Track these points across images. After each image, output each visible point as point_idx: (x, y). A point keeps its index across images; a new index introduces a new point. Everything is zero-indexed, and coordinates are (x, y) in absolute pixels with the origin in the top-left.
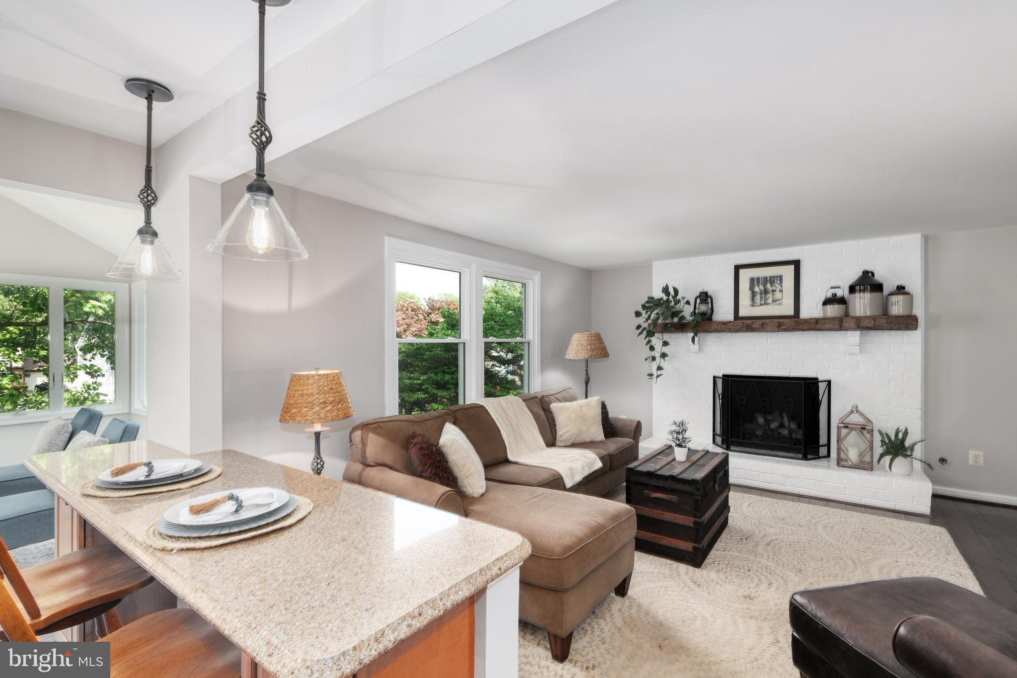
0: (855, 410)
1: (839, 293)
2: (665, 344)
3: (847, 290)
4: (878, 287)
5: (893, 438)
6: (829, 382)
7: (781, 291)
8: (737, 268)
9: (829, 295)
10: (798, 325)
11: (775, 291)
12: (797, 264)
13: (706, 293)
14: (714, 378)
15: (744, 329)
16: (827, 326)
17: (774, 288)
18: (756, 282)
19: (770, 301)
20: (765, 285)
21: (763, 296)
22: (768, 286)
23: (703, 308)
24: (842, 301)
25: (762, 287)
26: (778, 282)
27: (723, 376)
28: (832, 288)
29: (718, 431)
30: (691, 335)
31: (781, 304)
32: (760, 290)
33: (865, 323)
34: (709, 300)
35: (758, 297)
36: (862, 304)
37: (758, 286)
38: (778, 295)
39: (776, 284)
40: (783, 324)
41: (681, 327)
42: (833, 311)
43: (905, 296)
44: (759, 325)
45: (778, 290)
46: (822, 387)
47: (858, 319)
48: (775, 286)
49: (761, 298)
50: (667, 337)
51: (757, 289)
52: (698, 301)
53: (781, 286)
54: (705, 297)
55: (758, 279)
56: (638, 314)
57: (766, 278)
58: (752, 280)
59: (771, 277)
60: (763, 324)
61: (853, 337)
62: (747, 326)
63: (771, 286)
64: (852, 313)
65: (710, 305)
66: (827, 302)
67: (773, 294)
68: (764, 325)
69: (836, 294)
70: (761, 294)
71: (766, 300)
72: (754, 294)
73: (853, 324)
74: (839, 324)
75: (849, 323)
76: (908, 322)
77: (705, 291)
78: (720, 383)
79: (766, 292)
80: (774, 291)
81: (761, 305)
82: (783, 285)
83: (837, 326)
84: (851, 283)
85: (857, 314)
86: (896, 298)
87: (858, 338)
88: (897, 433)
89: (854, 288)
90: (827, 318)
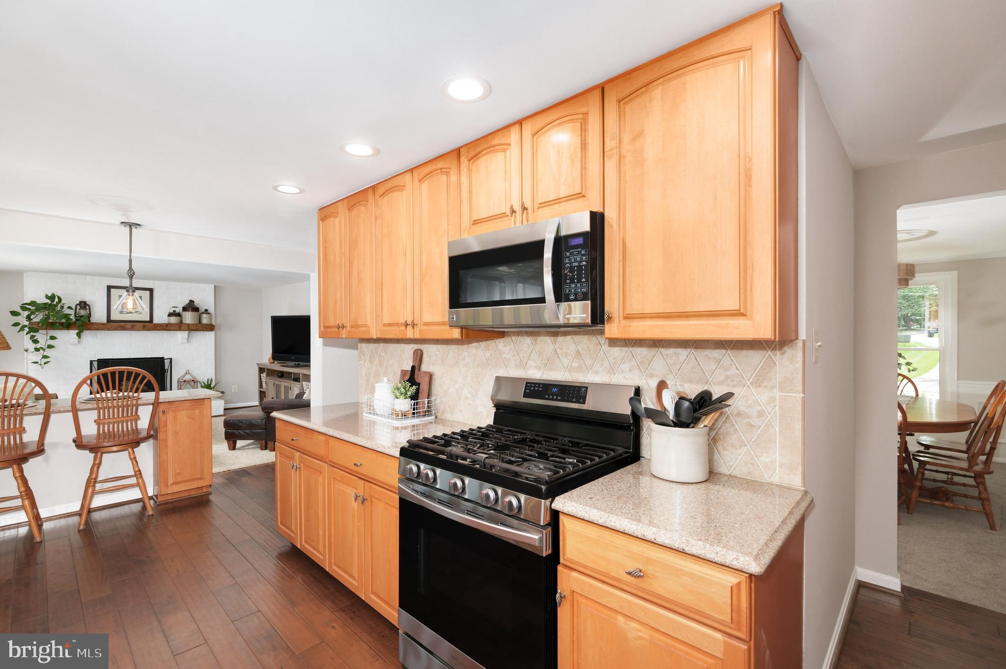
0: (188, 373)
1: (177, 312)
2: (52, 338)
3: (181, 310)
4: (196, 309)
5: (206, 384)
6: (171, 359)
8: (109, 288)
9: (172, 312)
10: (156, 327)
12: (151, 291)
13: (85, 303)
14: (91, 361)
15: (119, 329)
16: (173, 328)
23: (83, 312)
24: (179, 315)
27: (99, 359)
28: (174, 307)
30: (76, 332)
31: (140, 314)
33: (192, 327)
34: (87, 307)
36: (189, 318)
40: (147, 326)
41: (68, 326)
42: (174, 320)
43: (207, 315)
44: (130, 326)
46: (167, 363)
47: (189, 325)
52: (78, 307)
54: (83, 305)
56: (15, 314)
58: (120, 296)
60: (133, 326)
61: (184, 334)
64: (184, 321)
65: (88, 310)
66: (170, 315)
69: (175, 311)
73: (186, 328)
74: (180, 327)
76: (210, 328)
77: (84, 301)
78: (95, 365)
81: (127, 313)
83: (178, 328)
84: (183, 306)
85: (188, 323)
86: (204, 316)
87: (187, 335)
88: (208, 381)
89: (185, 309)
90: (172, 324)
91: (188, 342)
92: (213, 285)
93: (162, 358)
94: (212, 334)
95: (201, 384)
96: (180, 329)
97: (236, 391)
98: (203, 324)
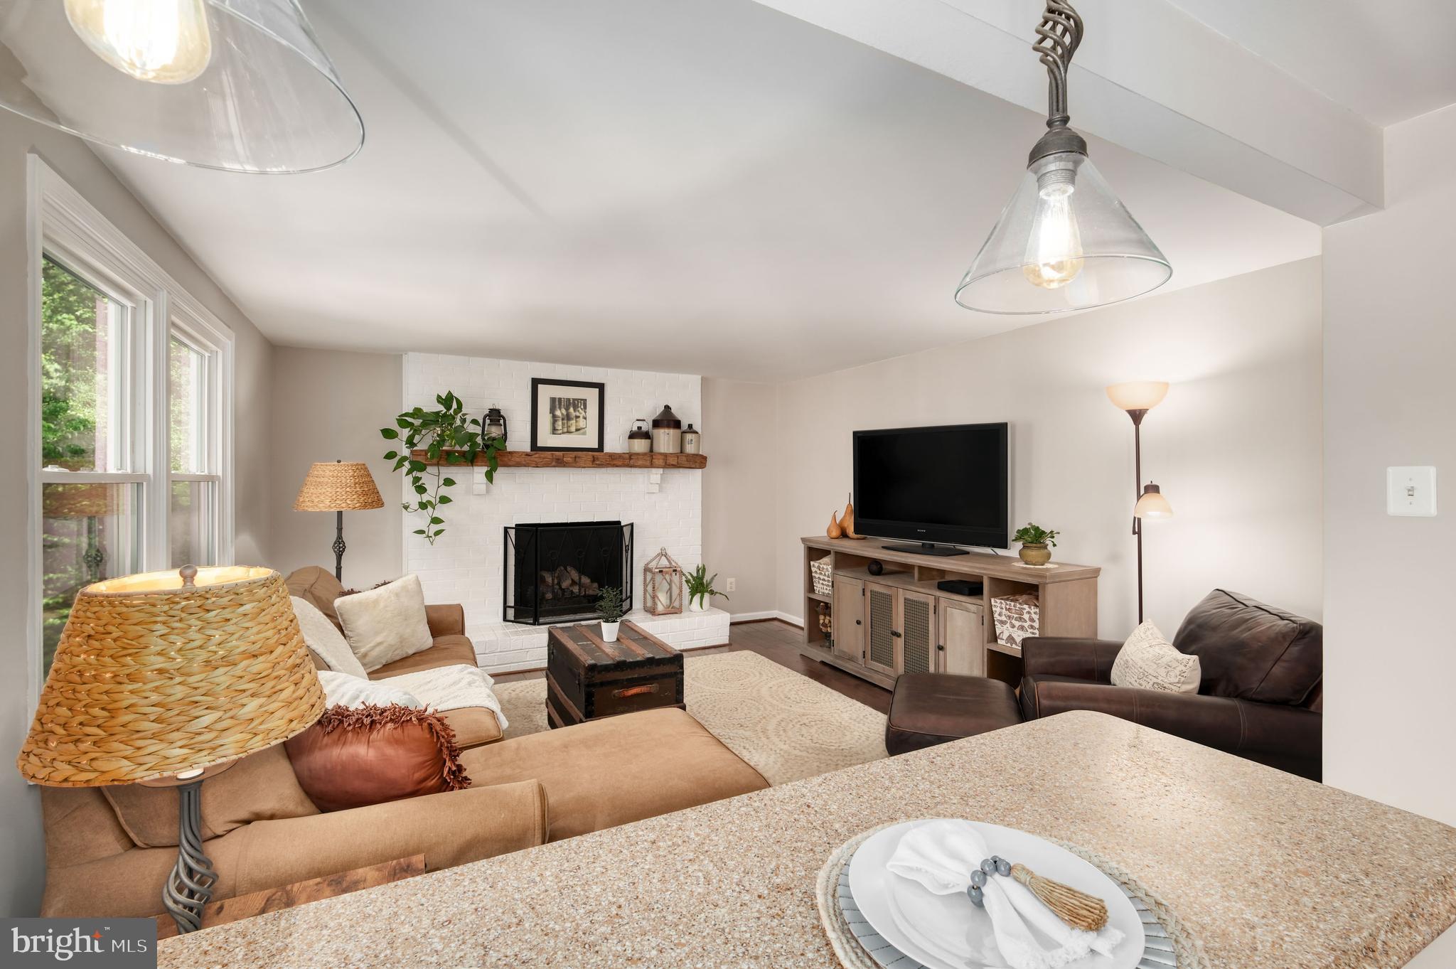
0: (664, 552)
1: (644, 429)
2: (449, 482)
3: (651, 424)
4: (677, 424)
5: (695, 575)
6: (632, 525)
7: (585, 418)
8: (536, 383)
9: (635, 429)
10: (610, 460)
11: (579, 417)
12: (601, 387)
13: (498, 411)
14: (506, 529)
15: (554, 463)
16: (640, 463)
17: (578, 414)
18: (557, 403)
19: (573, 429)
20: (567, 409)
21: (566, 421)
22: (571, 410)
23: (495, 431)
24: (647, 436)
25: (564, 411)
26: (582, 407)
27: (516, 525)
28: (638, 420)
30: (485, 469)
31: (584, 434)
32: (562, 414)
33: (672, 461)
34: (502, 422)
35: (560, 423)
36: (665, 441)
37: (560, 408)
38: (581, 423)
39: (579, 409)
41: (470, 459)
42: (640, 446)
43: (694, 435)
44: (571, 458)
45: (581, 416)
46: (626, 532)
47: (665, 455)
48: (579, 411)
49: (563, 424)
50: (448, 472)
51: (558, 413)
52: (488, 421)
53: (585, 412)
54: (495, 416)
55: (560, 399)
56: (388, 434)
57: (569, 400)
58: (553, 400)
59: (574, 400)
60: (575, 457)
61: (656, 474)
62: (558, 459)
63: (575, 411)
64: (656, 449)
65: (503, 427)
66: (633, 436)
67: (576, 421)
68: (577, 459)
69: (641, 427)
70: (563, 419)
71: (568, 427)
72: (555, 418)
73: (661, 462)
74: (651, 460)
75: (659, 459)
76: (699, 461)
77: (497, 408)
79: (568, 417)
80: (577, 417)
81: (563, 433)
82: (587, 410)
83: (648, 463)
84: (653, 418)
85: (662, 451)
86: (689, 437)
87: (659, 476)
88: (698, 571)
89: (656, 424)
90: (638, 454)
91: (660, 491)
92: (700, 377)
93: (619, 523)
94: (698, 472)
95: (686, 577)
96: (652, 466)
97: (734, 590)
98: (688, 455)
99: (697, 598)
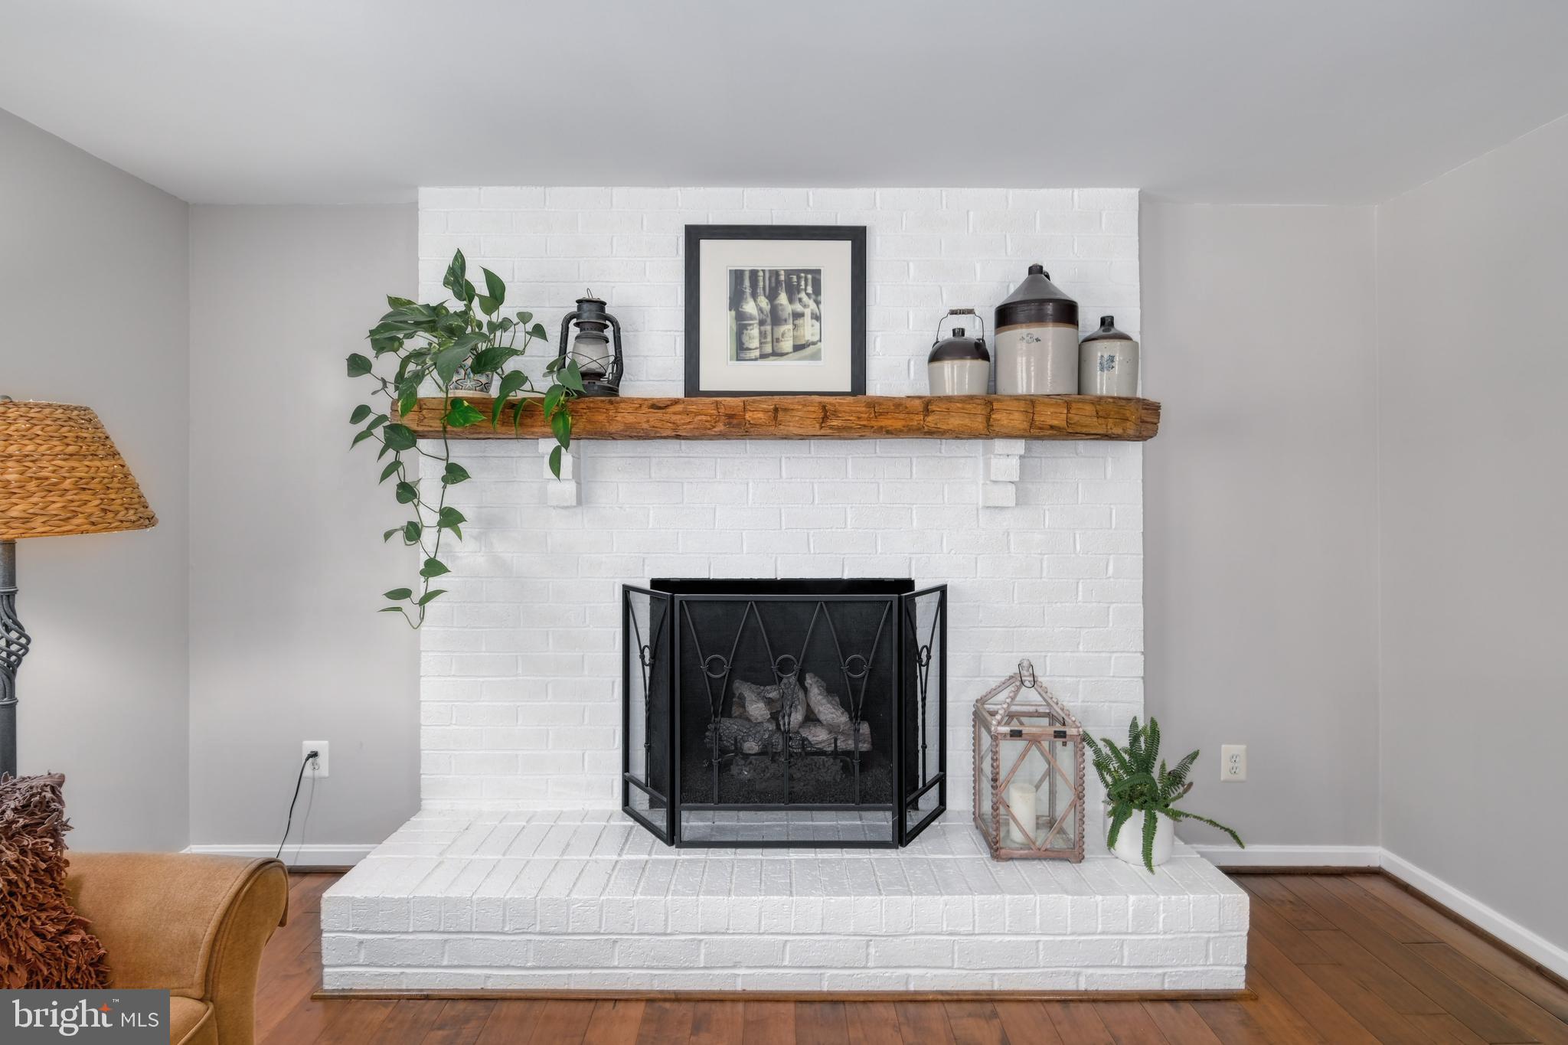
0: (1024, 676)
1: (972, 333)
2: (454, 474)
3: (991, 320)
4: (1068, 313)
6: (943, 590)
7: (817, 317)
8: (695, 235)
9: (947, 335)
10: (878, 415)
11: (802, 315)
12: (857, 237)
13: (599, 305)
14: (627, 590)
16: (955, 422)
17: (798, 308)
18: (747, 283)
19: (787, 345)
20: (772, 296)
21: (768, 328)
22: (783, 298)
23: (590, 356)
24: (979, 351)
25: (764, 302)
26: (810, 290)
27: (656, 584)
28: (953, 312)
29: (639, 771)
30: (548, 445)
31: (816, 356)
32: (761, 310)
34: (609, 331)
35: (755, 332)
37: (754, 296)
38: (808, 330)
39: (803, 295)
40: (835, 413)
42: (957, 377)
44: (765, 411)
45: (808, 312)
46: (925, 610)
47: (1031, 402)
48: (800, 300)
49: (763, 335)
50: (462, 452)
51: (750, 307)
52: (573, 330)
53: (818, 303)
54: (594, 319)
55: (754, 273)
56: (358, 365)
57: (777, 273)
58: (737, 276)
59: (789, 273)
60: (776, 410)
61: (1004, 456)
62: (730, 416)
63: (791, 301)
64: (1005, 388)
65: (611, 346)
66: (938, 354)
67: (795, 326)
68: (780, 415)
69: (962, 332)
70: (762, 323)
71: (776, 341)
72: (741, 323)
73: (1017, 421)
75: (1010, 412)
77: (595, 297)
78: (642, 607)
79: (775, 318)
80: (797, 316)
81: (763, 356)
82: (823, 298)
83: (979, 423)
84: (998, 304)
85: (1022, 389)
86: (1101, 350)
87: (1015, 462)
88: (1135, 739)
89: (1005, 316)
90: (949, 399)
91: (1022, 500)
92: (1134, 192)
93: (908, 584)
94: (1133, 452)
95: (1097, 752)
96: (989, 432)
97: (1242, 775)
98: (1100, 400)
99: (1137, 819)
